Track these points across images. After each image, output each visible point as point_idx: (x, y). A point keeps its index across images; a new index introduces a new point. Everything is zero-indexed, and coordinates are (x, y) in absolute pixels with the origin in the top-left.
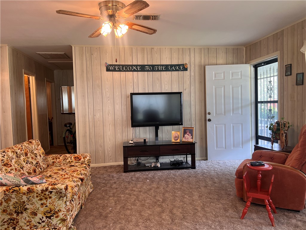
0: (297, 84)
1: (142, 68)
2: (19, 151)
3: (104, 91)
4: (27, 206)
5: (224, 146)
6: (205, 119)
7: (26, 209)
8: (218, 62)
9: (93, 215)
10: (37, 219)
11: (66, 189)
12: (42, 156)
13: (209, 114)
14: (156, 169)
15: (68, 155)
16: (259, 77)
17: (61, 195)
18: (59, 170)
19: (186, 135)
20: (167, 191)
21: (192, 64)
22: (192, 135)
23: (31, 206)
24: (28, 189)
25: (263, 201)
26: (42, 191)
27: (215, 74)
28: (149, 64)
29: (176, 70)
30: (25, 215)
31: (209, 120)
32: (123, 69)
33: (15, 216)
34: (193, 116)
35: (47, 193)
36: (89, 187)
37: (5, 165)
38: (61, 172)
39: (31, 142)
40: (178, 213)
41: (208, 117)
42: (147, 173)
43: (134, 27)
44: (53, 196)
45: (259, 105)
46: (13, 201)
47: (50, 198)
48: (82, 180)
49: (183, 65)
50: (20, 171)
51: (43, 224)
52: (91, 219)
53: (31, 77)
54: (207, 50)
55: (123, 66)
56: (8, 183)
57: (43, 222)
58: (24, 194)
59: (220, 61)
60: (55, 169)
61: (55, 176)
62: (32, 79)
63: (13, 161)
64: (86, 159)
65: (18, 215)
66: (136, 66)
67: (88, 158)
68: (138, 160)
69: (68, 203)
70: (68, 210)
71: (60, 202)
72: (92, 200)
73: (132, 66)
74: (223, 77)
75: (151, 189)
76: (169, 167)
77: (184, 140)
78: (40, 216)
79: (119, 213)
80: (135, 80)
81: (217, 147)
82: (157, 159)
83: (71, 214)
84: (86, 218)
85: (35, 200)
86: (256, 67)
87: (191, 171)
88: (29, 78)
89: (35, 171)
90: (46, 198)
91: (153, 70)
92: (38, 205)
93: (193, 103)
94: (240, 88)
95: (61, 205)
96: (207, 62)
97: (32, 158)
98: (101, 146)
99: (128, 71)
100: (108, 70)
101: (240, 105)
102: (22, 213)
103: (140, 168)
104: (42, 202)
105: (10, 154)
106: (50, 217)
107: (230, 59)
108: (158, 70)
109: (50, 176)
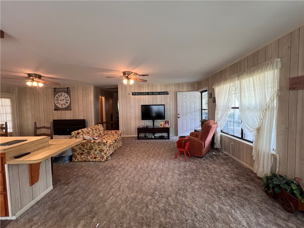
0: (213, 102)
1: (148, 94)
2: (93, 128)
3: (131, 104)
4: (93, 147)
5: (186, 130)
6: (177, 117)
7: (93, 148)
8: (183, 91)
9: (119, 154)
10: (97, 152)
11: (107, 142)
12: (103, 131)
13: (179, 114)
14: (152, 139)
15: (113, 131)
16: (203, 98)
17: (105, 144)
18: (108, 136)
19: (166, 124)
20: (152, 148)
21: (171, 91)
22: (168, 124)
23: (95, 148)
24: (94, 141)
25: (184, 152)
26: (98, 142)
27: (182, 96)
28: (151, 92)
29: (163, 94)
30: (93, 150)
31: (179, 117)
32: (139, 94)
33: (89, 151)
34: (171, 116)
35: (100, 143)
36: (120, 144)
37: (87, 133)
38: (108, 137)
39: (98, 125)
40: (151, 155)
41: (178, 116)
42: (147, 140)
43: (137, 80)
44: (102, 144)
45: (203, 110)
46: (89, 145)
47: (101, 145)
48: (116, 140)
49: (167, 92)
50: (93, 136)
51: (99, 154)
52: (118, 155)
53: (103, 97)
54: (178, 85)
55: (139, 93)
56: (88, 139)
57: (99, 153)
58: (92, 143)
59: (185, 90)
60: (106, 136)
61: (106, 138)
62: (103, 98)
63: (91, 132)
64: (119, 133)
65: (90, 150)
66: (145, 93)
67: (120, 132)
68: (145, 135)
69: (107, 148)
70: (107, 150)
71: (104, 147)
72: (121, 149)
73: (143, 93)
74: (185, 97)
75: (145, 146)
76: (158, 138)
77: (165, 126)
78: (98, 151)
79: (129, 154)
80: (145, 99)
81: (182, 130)
82: (154, 135)
83: (109, 152)
84: (116, 155)
85: (96, 145)
86: (202, 93)
87: (167, 140)
88: (102, 98)
89: (99, 136)
90: (100, 145)
91: (153, 95)
92: (97, 147)
93: (171, 109)
94: (193, 103)
95: (105, 148)
96: (178, 91)
97: (98, 131)
98: (129, 128)
99: (141, 95)
100: (133, 95)
101: (193, 111)
102: (92, 150)
103: (146, 138)
104: (98, 146)
105: (90, 129)
106: (101, 152)
107: (190, 89)
108: (155, 95)
109: (104, 138)
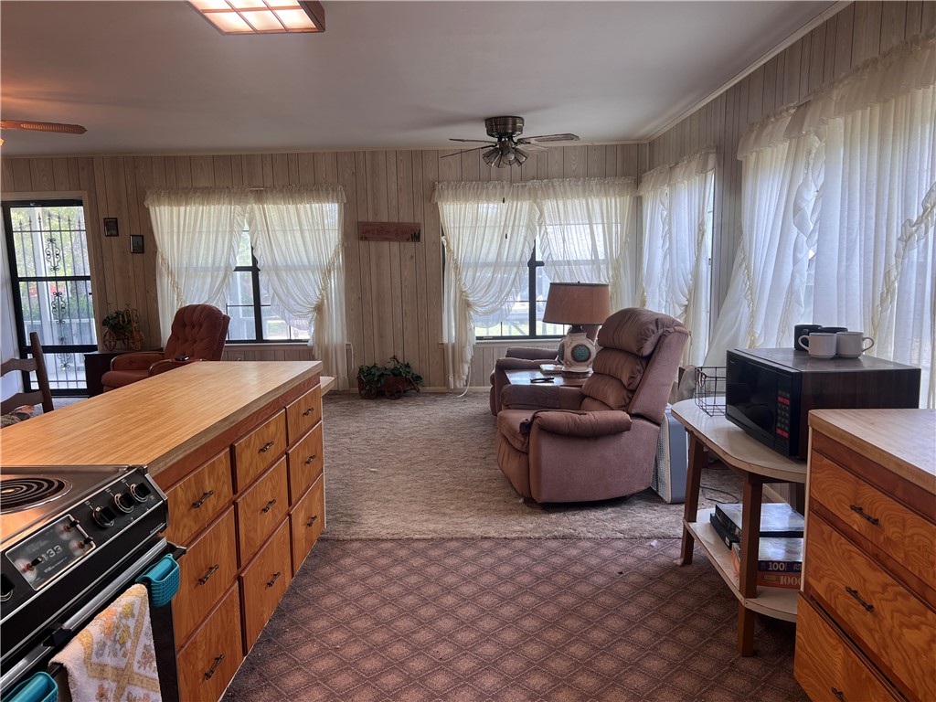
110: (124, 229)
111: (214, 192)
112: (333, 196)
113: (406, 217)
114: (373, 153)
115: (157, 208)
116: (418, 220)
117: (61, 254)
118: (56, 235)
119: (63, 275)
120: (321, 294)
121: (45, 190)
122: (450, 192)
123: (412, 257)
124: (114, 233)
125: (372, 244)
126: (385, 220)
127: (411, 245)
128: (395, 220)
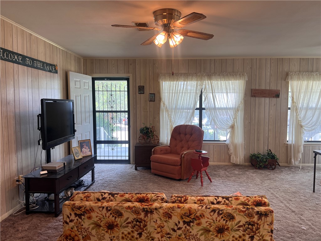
110: (147, 91)
111: (190, 75)
112: (243, 78)
113: (273, 87)
114: (260, 59)
115: (164, 82)
116: (279, 88)
117: (115, 101)
118: (113, 93)
119: (115, 110)
120: (234, 121)
121: (113, 73)
122: (296, 76)
123: (274, 105)
124: (142, 92)
125: (257, 99)
126: (263, 88)
127: (274, 100)
128: (268, 88)
